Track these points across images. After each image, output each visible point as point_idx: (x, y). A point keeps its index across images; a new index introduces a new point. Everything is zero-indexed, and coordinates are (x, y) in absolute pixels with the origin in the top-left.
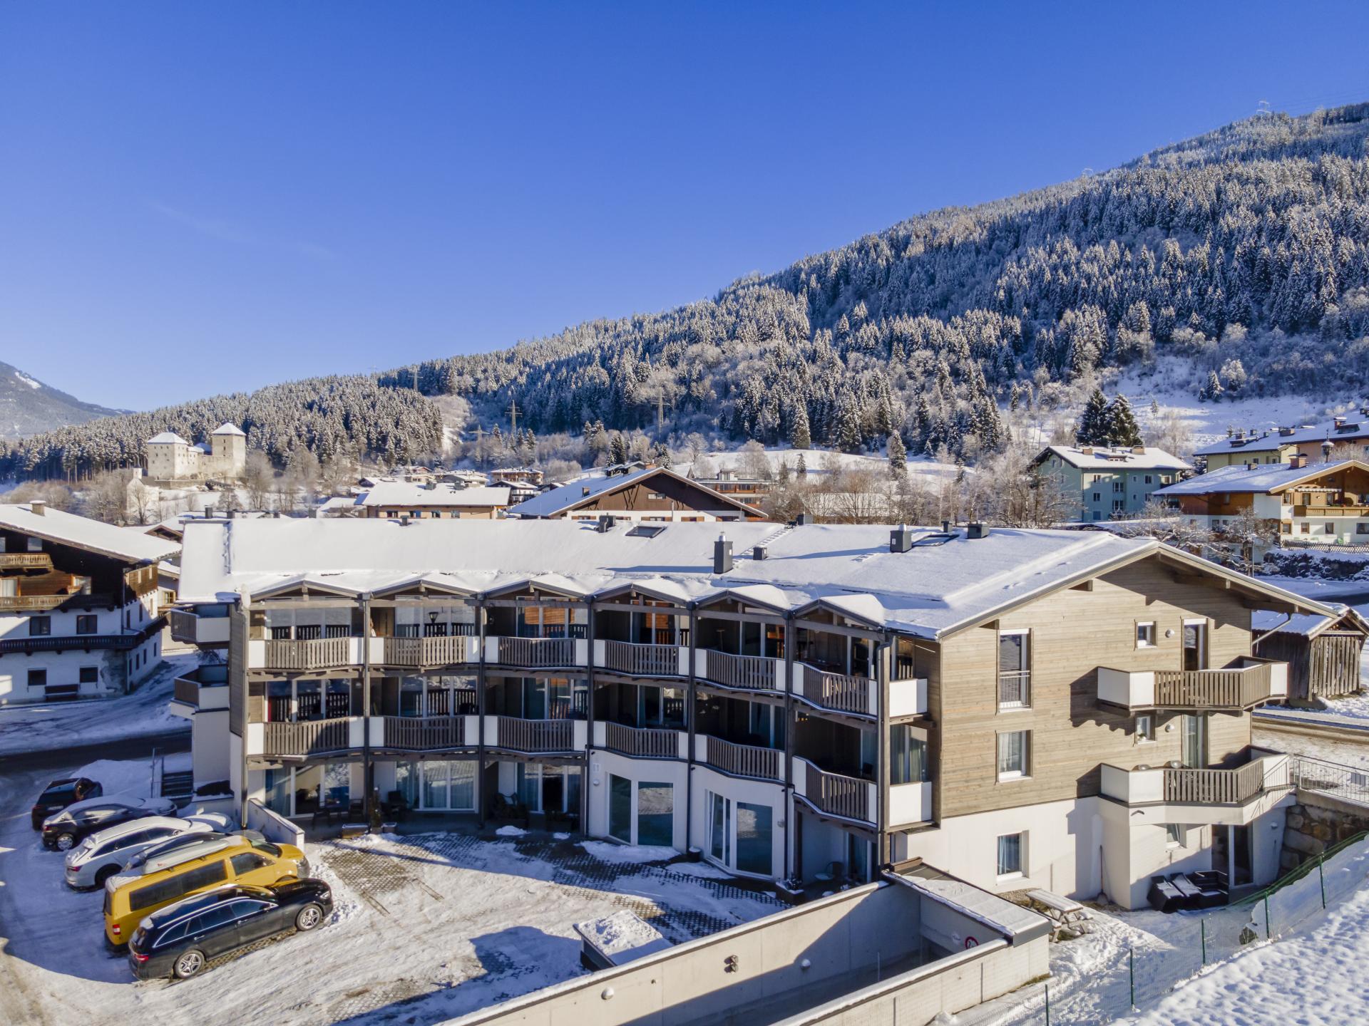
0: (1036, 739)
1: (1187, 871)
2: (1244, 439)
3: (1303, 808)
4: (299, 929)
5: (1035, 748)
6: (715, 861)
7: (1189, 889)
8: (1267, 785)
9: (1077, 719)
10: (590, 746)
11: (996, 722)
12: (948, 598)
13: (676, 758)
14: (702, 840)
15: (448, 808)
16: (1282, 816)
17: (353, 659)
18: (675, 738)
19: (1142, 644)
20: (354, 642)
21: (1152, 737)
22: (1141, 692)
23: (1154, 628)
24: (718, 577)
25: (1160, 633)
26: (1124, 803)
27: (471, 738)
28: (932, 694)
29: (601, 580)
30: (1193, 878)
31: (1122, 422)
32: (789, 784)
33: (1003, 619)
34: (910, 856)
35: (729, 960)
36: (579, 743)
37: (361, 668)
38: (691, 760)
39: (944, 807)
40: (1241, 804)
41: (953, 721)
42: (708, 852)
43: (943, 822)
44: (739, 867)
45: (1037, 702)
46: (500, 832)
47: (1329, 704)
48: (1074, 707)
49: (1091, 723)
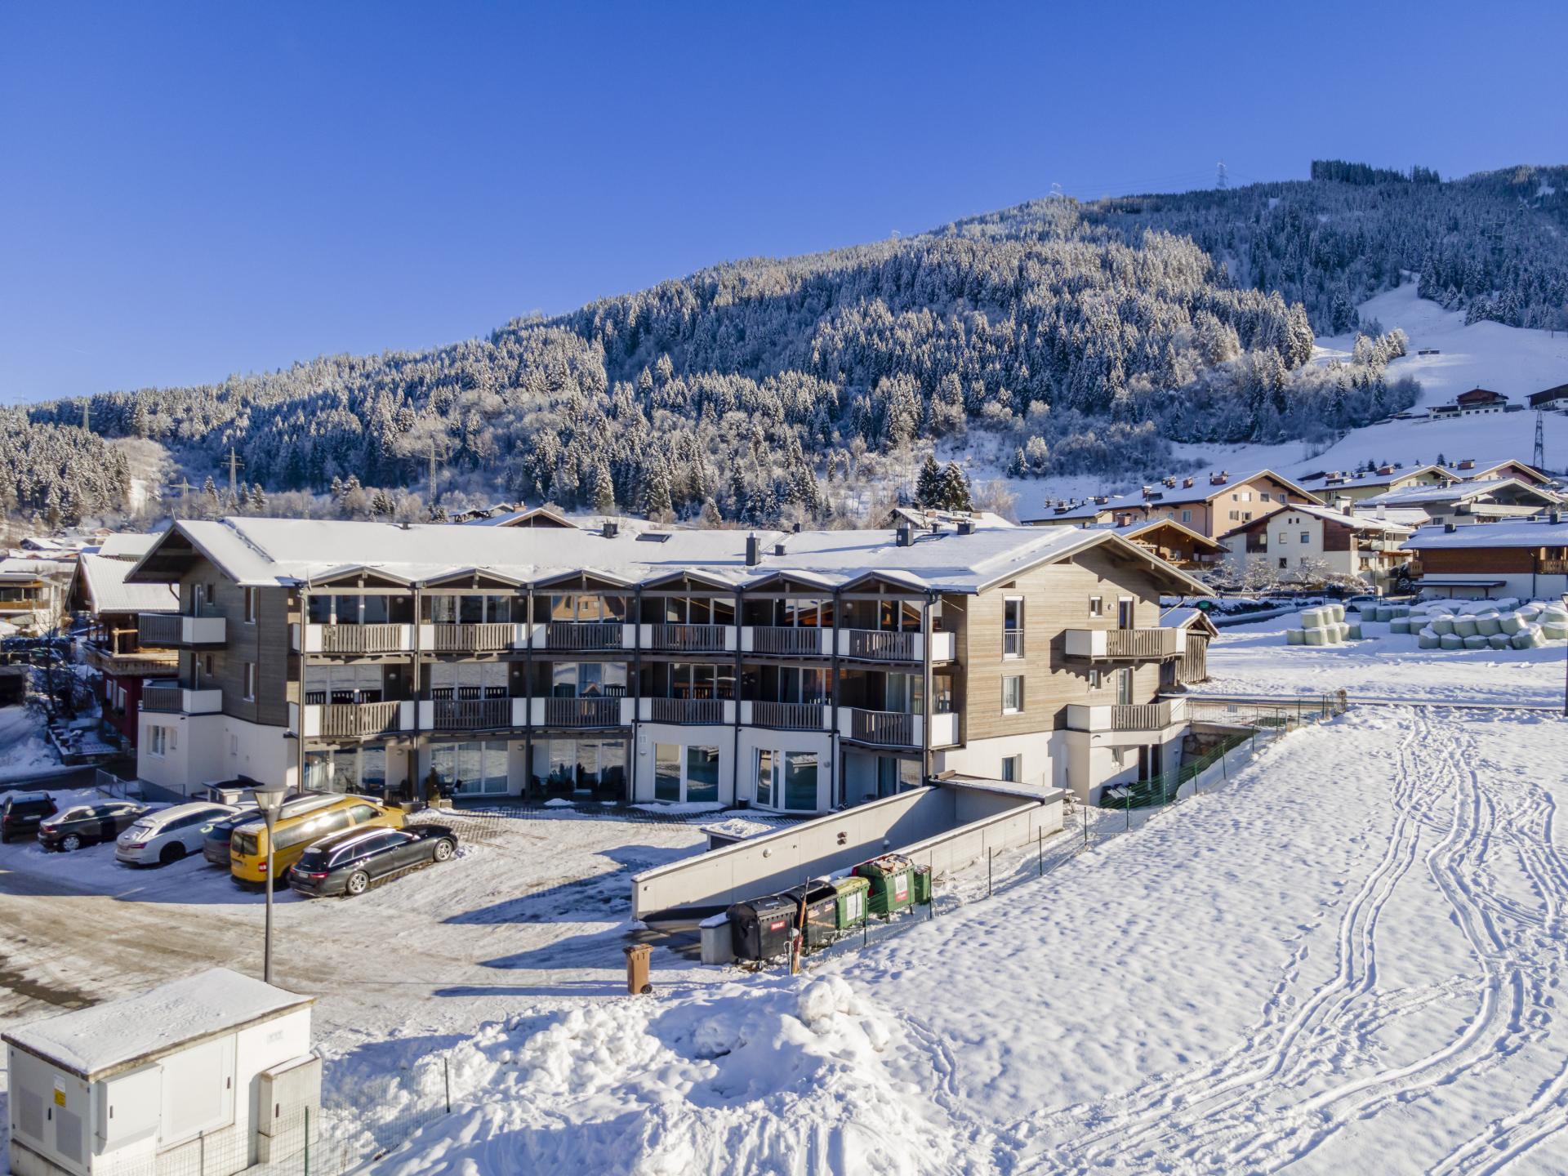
0: (1027, 682)
1: (1125, 781)
2: (1066, 507)
3: (1194, 736)
4: (436, 861)
5: (1026, 691)
6: (762, 806)
7: (1124, 793)
8: (1173, 720)
9: (1054, 668)
10: (637, 720)
11: (1001, 668)
12: (973, 568)
13: (721, 723)
14: (747, 791)
15: (483, 792)
16: (1180, 744)
17: (405, 645)
18: (722, 706)
19: (1093, 614)
20: (405, 628)
21: (1099, 686)
22: (1099, 647)
23: (1100, 602)
24: (753, 568)
25: (1105, 607)
26: (1087, 731)
27: (518, 719)
28: (959, 644)
29: (639, 573)
30: (1129, 786)
31: (954, 489)
32: (835, 730)
34: (947, 769)
35: (842, 835)
36: (626, 718)
37: (413, 653)
38: (738, 724)
39: (970, 731)
40: (1161, 729)
41: (975, 665)
42: (754, 801)
43: (969, 744)
44: (787, 807)
45: (1027, 654)
47: (1189, 687)
48: (1052, 659)
49: (1063, 671)
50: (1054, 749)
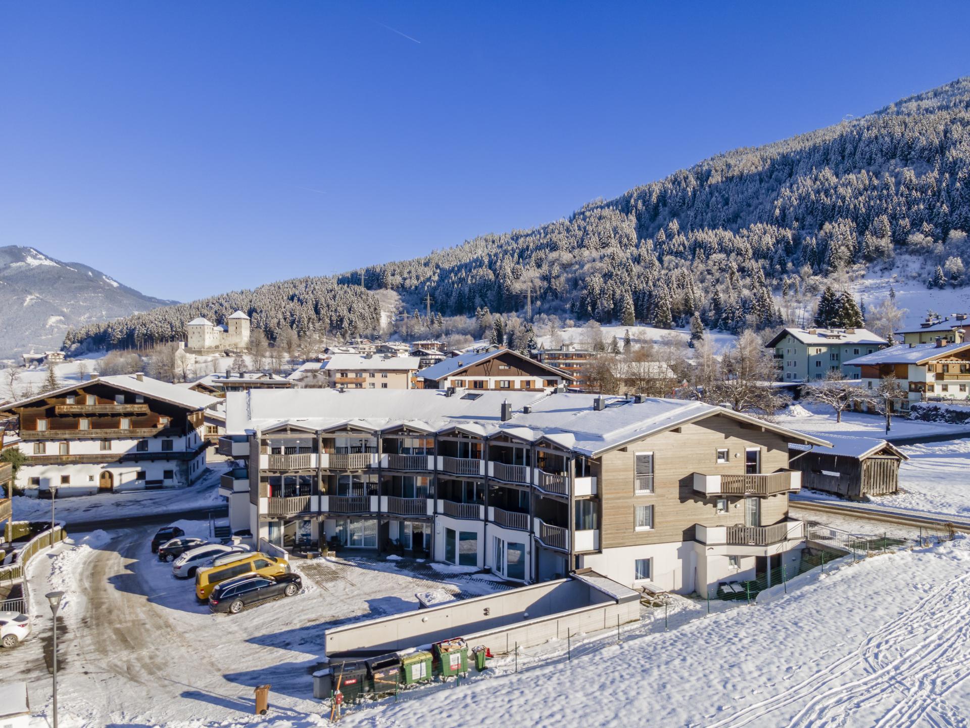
0: (656, 509)
1: (739, 580)
2: (931, 323)
3: (809, 549)
4: (286, 596)
5: (656, 515)
6: (498, 573)
7: (738, 589)
8: (789, 537)
9: (683, 499)
10: (435, 512)
11: (633, 500)
12: (605, 436)
13: (478, 519)
14: (491, 563)
15: (363, 546)
16: (800, 554)
17: (313, 465)
18: (478, 508)
19: (721, 461)
20: (313, 456)
21: (727, 511)
22: (713, 485)
23: (728, 452)
24: (502, 423)
25: (731, 455)
26: (704, 544)
27: (374, 508)
28: (598, 485)
29: (443, 424)
30: (743, 585)
31: (847, 309)
32: (532, 532)
33: (630, 447)
34: (585, 567)
35: (486, 610)
36: (430, 511)
37: (318, 469)
38: (486, 520)
39: (604, 543)
40: (766, 545)
41: (607, 499)
42: (494, 569)
43: (604, 551)
44: (509, 576)
45: (657, 490)
46: (388, 558)
48: (680, 493)
49: (691, 501)
50: (681, 554)
